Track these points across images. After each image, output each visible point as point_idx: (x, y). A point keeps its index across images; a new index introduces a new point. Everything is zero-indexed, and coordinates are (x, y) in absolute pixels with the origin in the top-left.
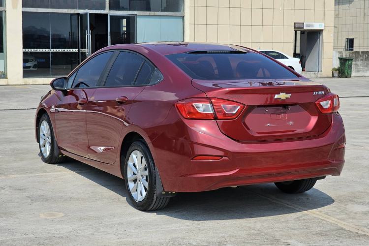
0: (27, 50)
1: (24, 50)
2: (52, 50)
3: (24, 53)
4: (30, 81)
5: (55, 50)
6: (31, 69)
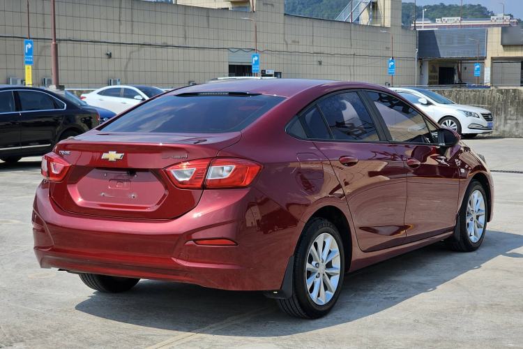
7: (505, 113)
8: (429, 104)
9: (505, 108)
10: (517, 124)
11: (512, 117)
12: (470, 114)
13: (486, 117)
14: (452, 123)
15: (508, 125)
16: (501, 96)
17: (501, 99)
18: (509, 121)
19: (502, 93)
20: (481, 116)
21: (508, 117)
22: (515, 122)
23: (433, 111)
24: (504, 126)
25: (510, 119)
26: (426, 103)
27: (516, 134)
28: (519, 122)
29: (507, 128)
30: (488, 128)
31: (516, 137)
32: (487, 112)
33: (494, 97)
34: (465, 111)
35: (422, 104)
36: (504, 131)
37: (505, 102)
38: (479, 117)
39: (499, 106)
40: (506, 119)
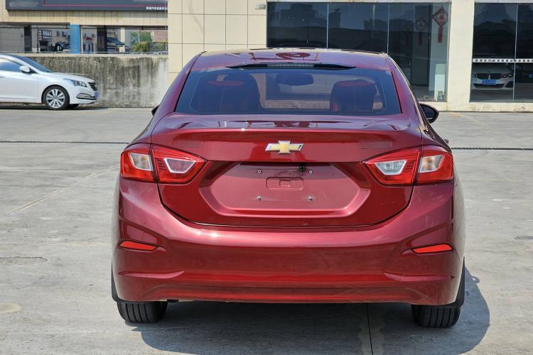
0: (479, 60)
1: (474, 60)
2: (517, 61)
3: (474, 65)
4: (480, 106)
5: (522, 61)
6: (504, 88)
7: (104, 81)
8: (32, 72)
9: (103, 76)
10: (117, 94)
11: (111, 86)
12: (78, 83)
13: (92, 85)
14: (59, 93)
15: (108, 95)
16: (99, 64)
17: (99, 68)
18: (108, 91)
19: (99, 61)
20: (88, 85)
21: (107, 87)
22: (114, 91)
23: (36, 80)
24: (104, 95)
25: (109, 88)
26: (28, 71)
27: (117, 103)
28: (119, 91)
29: (107, 98)
30: (94, 98)
31: (117, 107)
32: (92, 81)
33: (91, 66)
34: (72, 81)
35: (23, 72)
36: (104, 101)
37: (103, 70)
38: (86, 86)
39: (97, 75)
40: (105, 88)
